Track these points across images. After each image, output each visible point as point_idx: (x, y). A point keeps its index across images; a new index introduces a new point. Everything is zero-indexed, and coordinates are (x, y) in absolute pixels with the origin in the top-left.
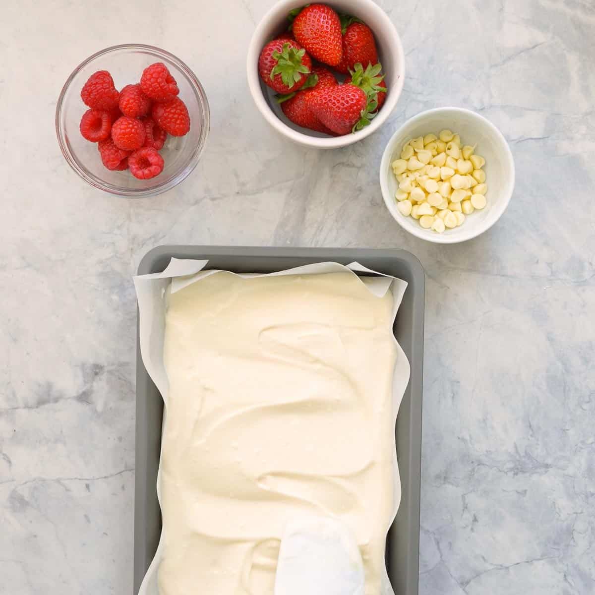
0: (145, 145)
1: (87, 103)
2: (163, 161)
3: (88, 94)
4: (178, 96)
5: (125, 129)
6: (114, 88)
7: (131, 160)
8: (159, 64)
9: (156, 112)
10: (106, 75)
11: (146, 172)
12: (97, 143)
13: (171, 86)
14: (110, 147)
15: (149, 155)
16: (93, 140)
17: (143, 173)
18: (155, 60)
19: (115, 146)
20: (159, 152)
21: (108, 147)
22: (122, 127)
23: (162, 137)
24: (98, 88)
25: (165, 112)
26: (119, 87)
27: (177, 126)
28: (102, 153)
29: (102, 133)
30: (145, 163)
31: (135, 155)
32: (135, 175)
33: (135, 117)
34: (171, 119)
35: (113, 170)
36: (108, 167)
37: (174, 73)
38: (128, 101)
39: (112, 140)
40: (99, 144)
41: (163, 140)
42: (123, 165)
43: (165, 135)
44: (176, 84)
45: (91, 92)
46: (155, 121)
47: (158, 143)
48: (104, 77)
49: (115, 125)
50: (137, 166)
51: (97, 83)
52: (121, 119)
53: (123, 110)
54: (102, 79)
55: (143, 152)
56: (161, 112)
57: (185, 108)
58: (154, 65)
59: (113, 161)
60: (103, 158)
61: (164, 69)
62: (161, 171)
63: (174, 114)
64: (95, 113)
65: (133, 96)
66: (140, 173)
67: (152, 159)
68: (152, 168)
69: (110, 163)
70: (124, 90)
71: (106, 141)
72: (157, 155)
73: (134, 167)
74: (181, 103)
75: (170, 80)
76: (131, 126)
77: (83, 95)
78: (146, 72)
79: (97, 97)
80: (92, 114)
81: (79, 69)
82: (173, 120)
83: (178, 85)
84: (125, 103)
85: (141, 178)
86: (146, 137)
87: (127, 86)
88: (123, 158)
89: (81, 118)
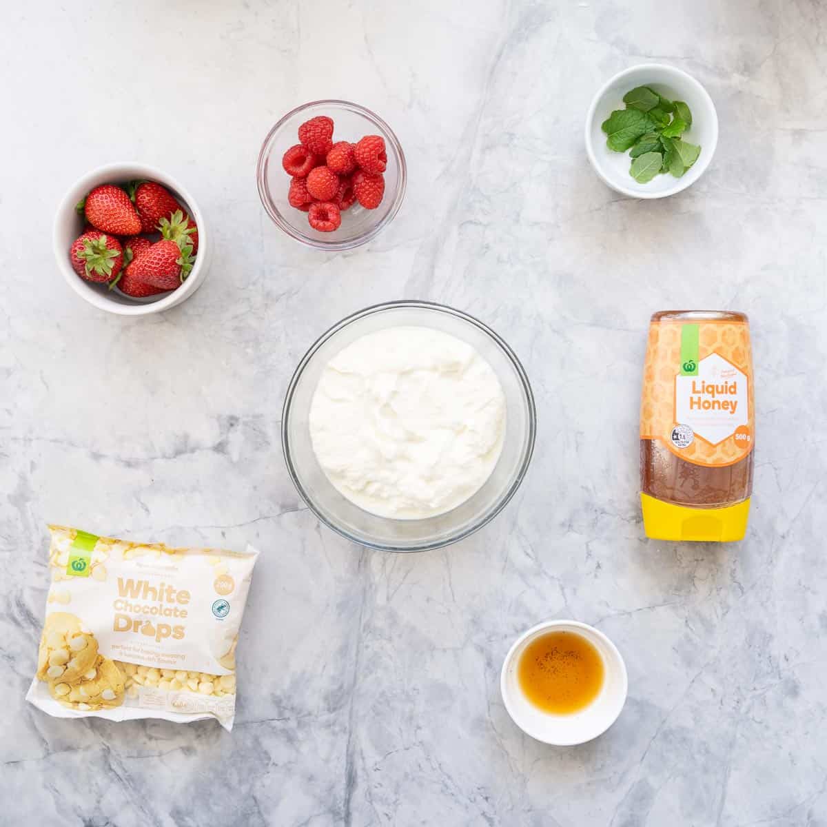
0: (333, 200)
1: (300, 138)
2: (340, 223)
3: (305, 130)
4: (383, 173)
5: (322, 179)
6: (330, 138)
7: (313, 207)
8: (379, 138)
9: (357, 178)
10: (330, 122)
11: (321, 224)
12: (291, 177)
13: (380, 162)
14: (301, 187)
15: (331, 211)
16: (289, 172)
17: (318, 224)
18: (378, 133)
19: (306, 188)
20: (342, 212)
21: (300, 185)
22: (321, 176)
23: (351, 201)
24: (317, 131)
25: (364, 181)
26: (336, 139)
27: (368, 199)
28: (292, 187)
29: (300, 170)
30: (323, 216)
31: (319, 205)
32: (310, 221)
33: (335, 174)
34: (367, 190)
35: (295, 207)
36: (290, 202)
37: (389, 152)
38: (338, 156)
39: (306, 181)
40: (294, 178)
41: (350, 204)
42: (304, 207)
43: (354, 200)
44: (385, 162)
45: (310, 130)
46: (352, 184)
47: (344, 204)
48: (327, 124)
49: (314, 170)
50: (315, 214)
51: (318, 126)
52: (322, 168)
53: (328, 162)
54: (325, 125)
55: (327, 206)
56: (360, 179)
57: (382, 187)
58: (374, 137)
59: (297, 200)
60: (291, 192)
61: (382, 145)
62: (335, 230)
63: (371, 187)
64: (303, 150)
65: (342, 153)
66: (315, 222)
67: (331, 216)
68: (328, 224)
69: (293, 200)
70: (338, 143)
71: (300, 180)
72: (337, 214)
73: (312, 214)
74: (382, 180)
75: (382, 157)
76: (327, 178)
77: (301, 129)
78: (366, 139)
79: (312, 138)
80: (300, 150)
81: (309, 105)
82: (367, 192)
83: (387, 164)
84: (333, 156)
85: (314, 227)
86: (337, 195)
87: (343, 142)
88: (307, 201)
89: (289, 148)
